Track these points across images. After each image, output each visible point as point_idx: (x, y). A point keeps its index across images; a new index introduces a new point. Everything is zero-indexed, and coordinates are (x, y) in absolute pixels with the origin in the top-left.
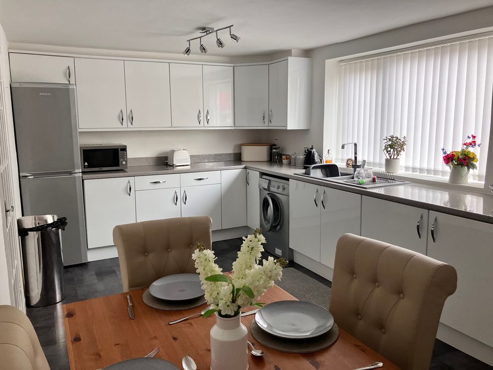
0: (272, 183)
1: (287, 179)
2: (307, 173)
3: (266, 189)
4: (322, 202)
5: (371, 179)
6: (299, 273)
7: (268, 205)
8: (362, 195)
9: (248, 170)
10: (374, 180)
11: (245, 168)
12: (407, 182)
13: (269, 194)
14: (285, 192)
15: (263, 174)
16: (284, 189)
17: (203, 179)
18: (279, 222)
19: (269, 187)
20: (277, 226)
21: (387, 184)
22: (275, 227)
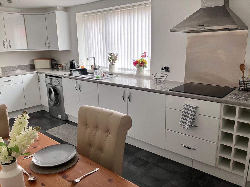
0: (53, 80)
1: (61, 78)
2: (71, 74)
3: (49, 84)
4: (79, 88)
5: (102, 75)
6: (71, 126)
7: (51, 92)
8: (98, 83)
9: (39, 74)
10: (104, 76)
11: (37, 73)
12: (119, 75)
13: (51, 86)
14: (60, 85)
15: (47, 76)
16: (59, 83)
17: (11, 81)
18: (59, 101)
19: (51, 82)
20: (58, 103)
21: (110, 77)
22: (57, 103)
